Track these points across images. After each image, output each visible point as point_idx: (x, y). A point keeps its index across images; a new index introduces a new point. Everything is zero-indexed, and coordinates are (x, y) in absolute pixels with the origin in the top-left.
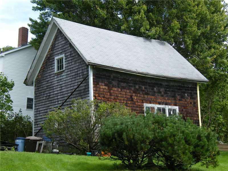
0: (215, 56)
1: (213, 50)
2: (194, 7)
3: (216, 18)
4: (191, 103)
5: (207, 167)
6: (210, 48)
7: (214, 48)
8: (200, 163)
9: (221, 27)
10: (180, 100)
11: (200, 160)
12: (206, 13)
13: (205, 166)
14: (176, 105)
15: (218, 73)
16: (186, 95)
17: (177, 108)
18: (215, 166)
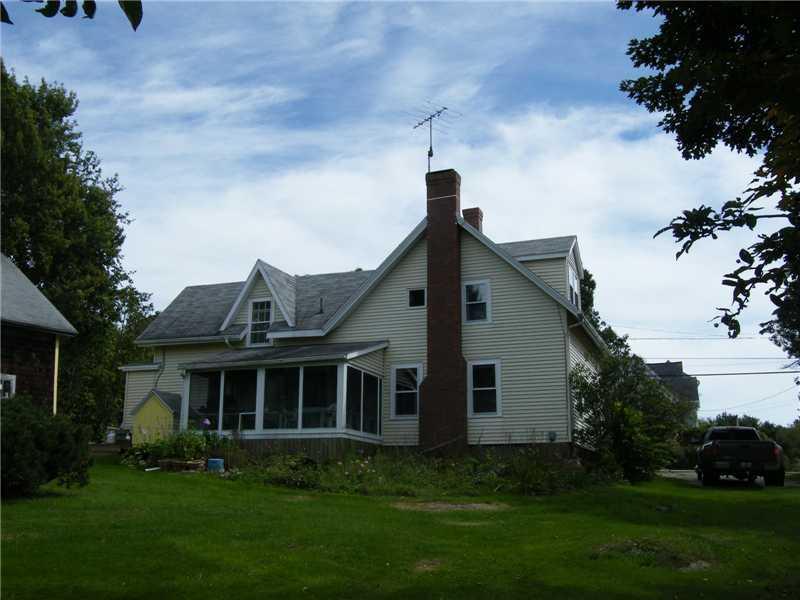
0: (92, 289)
1: (89, 277)
2: (59, 197)
3: (99, 223)
4: (40, 370)
5: (68, 487)
6: (84, 273)
7: (92, 274)
8: (55, 481)
9: (106, 241)
10: (20, 364)
11: (57, 476)
12: (83, 212)
13: (65, 485)
14: (11, 374)
15: (92, 318)
16: (34, 355)
17: (13, 378)
18: (82, 485)
